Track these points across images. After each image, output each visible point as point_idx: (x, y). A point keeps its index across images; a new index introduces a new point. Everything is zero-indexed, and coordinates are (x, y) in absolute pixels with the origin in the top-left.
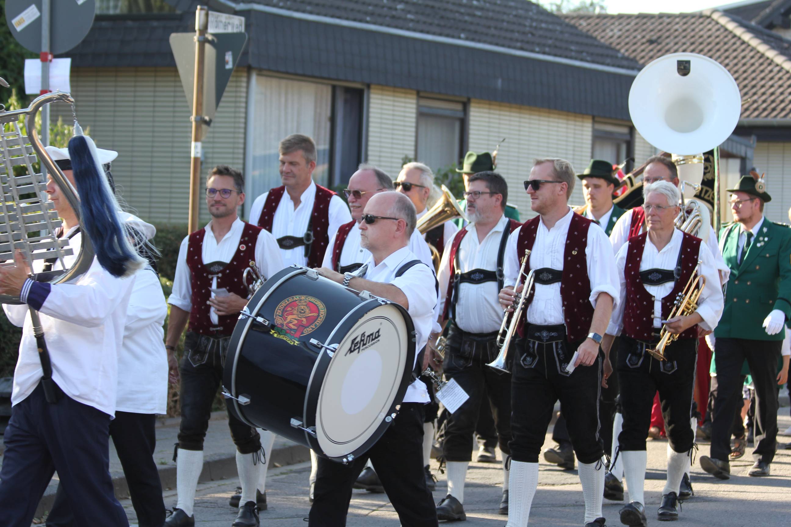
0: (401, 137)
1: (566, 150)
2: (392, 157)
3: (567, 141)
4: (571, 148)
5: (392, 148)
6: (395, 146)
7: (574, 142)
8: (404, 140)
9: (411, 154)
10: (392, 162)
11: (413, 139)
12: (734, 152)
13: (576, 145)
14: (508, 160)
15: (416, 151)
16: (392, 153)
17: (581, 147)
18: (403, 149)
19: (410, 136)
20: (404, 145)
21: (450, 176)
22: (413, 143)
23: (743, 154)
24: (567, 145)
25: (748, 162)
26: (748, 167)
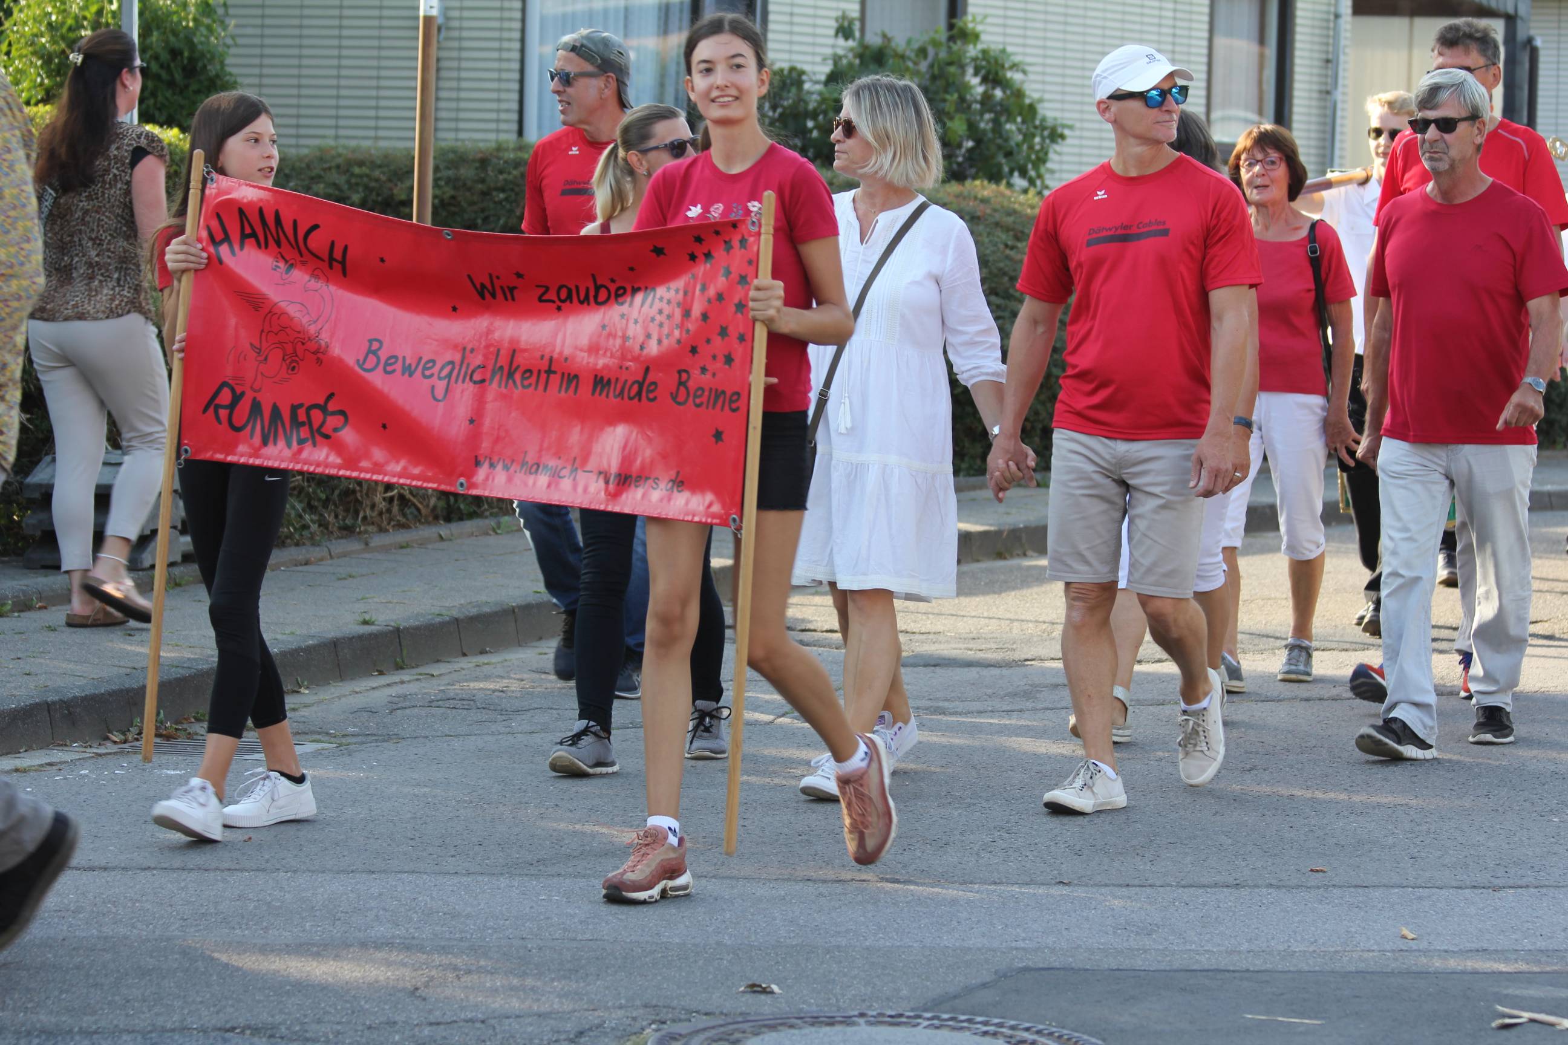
2: (815, 16)
9: (854, 10)
14: (1046, 22)
16: (815, 7)
21: (931, 51)
23: (1510, 10)
25: (1520, 24)
26: (1521, 35)
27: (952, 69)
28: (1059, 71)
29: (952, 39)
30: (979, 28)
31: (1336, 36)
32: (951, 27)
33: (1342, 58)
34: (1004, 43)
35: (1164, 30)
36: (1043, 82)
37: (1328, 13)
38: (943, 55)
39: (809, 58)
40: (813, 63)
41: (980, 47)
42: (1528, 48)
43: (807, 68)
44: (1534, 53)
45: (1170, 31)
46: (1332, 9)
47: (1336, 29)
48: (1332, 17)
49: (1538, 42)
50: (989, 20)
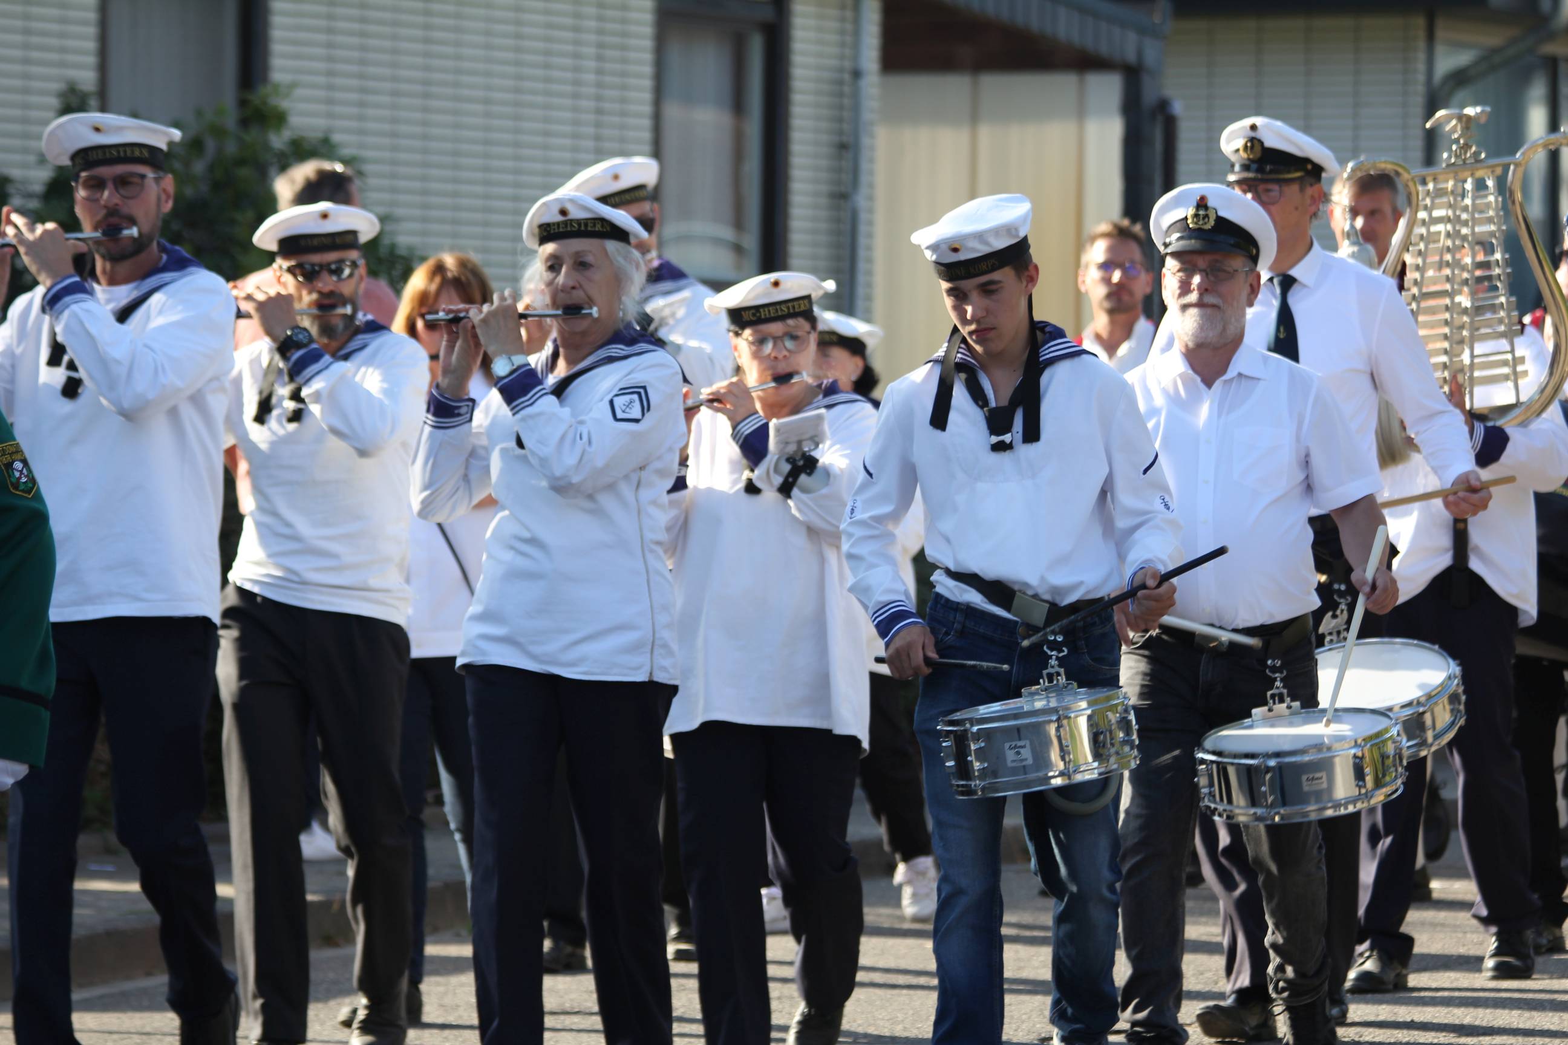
0: (55, 27)
1: (577, 56)
2: (26, 91)
3: (576, 29)
4: (591, 51)
5: (26, 61)
6: (35, 55)
7: (600, 32)
8: (62, 35)
9: (87, 78)
10: (26, 106)
11: (92, 31)
12: (1104, 49)
13: (608, 39)
14: (395, 93)
15: (103, 68)
16: (26, 76)
17: (624, 48)
18: (62, 64)
19: (84, 23)
20: (63, 50)
21: (210, 145)
22: (91, 45)
23: (1131, 57)
24: (577, 43)
25: (1147, 83)
26: (1149, 97)
27: (244, 172)
28: (418, 171)
29: (245, 122)
30: (284, 104)
31: (856, 108)
32: (243, 103)
33: (865, 141)
34: (329, 130)
35: (584, 103)
36: (394, 190)
37: (841, 70)
38: (231, 148)
39: (17, 157)
40: (24, 166)
41: (287, 134)
42: (1160, 119)
43: (15, 173)
44: (1170, 125)
45: (592, 104)
46: (847, 64)
47: (856, 95)
48: (847, 77)
49: (1178, 108)
50: (299, 92)
